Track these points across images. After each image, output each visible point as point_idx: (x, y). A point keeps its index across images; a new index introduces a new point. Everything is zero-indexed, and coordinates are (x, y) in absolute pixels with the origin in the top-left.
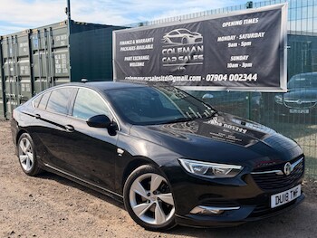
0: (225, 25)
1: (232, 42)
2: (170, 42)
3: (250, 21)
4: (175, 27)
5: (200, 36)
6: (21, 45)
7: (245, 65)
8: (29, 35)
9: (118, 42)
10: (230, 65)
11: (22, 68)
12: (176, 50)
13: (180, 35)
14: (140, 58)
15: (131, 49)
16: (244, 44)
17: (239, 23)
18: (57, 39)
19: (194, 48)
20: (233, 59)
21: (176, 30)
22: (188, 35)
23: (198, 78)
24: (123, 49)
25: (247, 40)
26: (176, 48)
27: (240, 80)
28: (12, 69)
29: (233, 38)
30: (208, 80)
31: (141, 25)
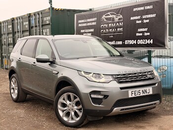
0: (135, 10)
1: (138, 20)
2: (105, 20)
3: (148, 7)
4: (108, 11)
5: (121, 17)
6: (24, 23)
7: (146, 34)
8: (29, 17)
9: (77, 21)
10: (138, 34)
14: (89, 31)
15: (84, 25)
16: (145, 21)
17: (142, 8)
18: (45, 19)
19: (118, 24)
20: (140, 30)
21: (109, 13)
22: (115, 16)
23: (120, 43)
24: (80, 25)
25: (146, 19)
26: (108, 24)
27: (144, 43)
29: (139, 17)
30: (126, 44)
31: (91, 10)
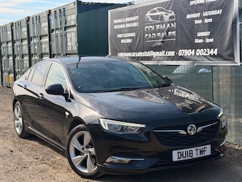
0: (192, 3)
1: (197, 19)
2: (151, 20)
4: (154, 6)
5: (173, 14)
6: (43, 25)
7: (208, 41)
8: (49, 15)
9: (112, 21)
10: (197, 41)
11: (43, 46)
12: (155, 27)
13: (158, 13)
14: (129, 35)
15: (122, 26)
16: (207, 21)
17: (202, 1)
18: (69, 18)
19: (168, 25)
20: (200, 34)
21: (155, 9)
22: (164, 13)
23: (172, 53)
24: (116, 27)
25: (209, 17)
26: (155, 25)
27: (205, 54)
28: (36, 47)
29: (198, 15)
30: (180, 55)
31: (130, 4)
